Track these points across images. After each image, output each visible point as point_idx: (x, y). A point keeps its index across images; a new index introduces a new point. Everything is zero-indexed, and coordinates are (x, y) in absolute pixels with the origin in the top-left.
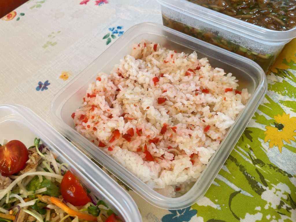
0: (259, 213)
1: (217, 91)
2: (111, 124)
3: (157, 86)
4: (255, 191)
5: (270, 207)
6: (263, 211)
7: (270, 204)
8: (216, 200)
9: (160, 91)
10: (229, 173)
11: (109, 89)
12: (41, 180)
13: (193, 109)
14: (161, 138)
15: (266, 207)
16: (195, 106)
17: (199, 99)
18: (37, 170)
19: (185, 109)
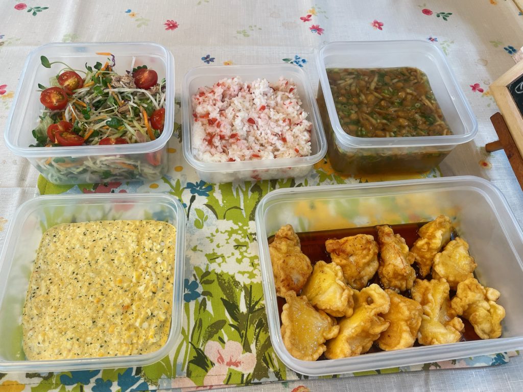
0: (238, 226)
1: (289, 145)
2: (210, 108)
3: (260, 112)
4: (250, 217)
5: (246, 229)
6: (241, 228)
7: (249, 228)
8: (225, 202)
9: (257, 116)
10: (249, 198)
11: (231, 89)
12: (149, 101)
13: (264, 142)
14: (227, 138)
15: (245, 228)
16: (266, 141)
17: (271, 138)
18: (152, 95)
19: (259, 138)
